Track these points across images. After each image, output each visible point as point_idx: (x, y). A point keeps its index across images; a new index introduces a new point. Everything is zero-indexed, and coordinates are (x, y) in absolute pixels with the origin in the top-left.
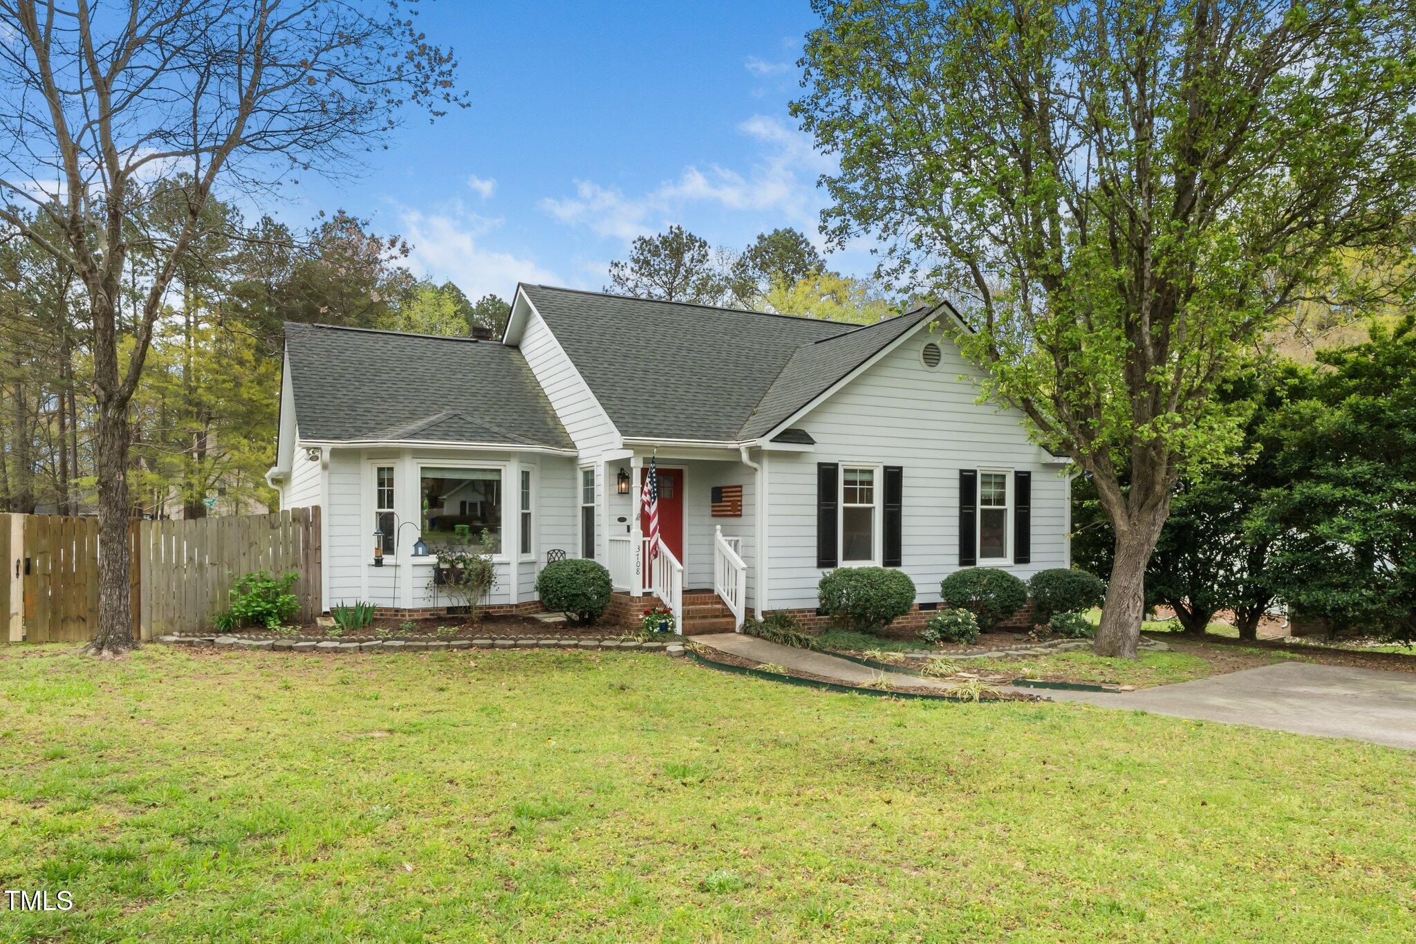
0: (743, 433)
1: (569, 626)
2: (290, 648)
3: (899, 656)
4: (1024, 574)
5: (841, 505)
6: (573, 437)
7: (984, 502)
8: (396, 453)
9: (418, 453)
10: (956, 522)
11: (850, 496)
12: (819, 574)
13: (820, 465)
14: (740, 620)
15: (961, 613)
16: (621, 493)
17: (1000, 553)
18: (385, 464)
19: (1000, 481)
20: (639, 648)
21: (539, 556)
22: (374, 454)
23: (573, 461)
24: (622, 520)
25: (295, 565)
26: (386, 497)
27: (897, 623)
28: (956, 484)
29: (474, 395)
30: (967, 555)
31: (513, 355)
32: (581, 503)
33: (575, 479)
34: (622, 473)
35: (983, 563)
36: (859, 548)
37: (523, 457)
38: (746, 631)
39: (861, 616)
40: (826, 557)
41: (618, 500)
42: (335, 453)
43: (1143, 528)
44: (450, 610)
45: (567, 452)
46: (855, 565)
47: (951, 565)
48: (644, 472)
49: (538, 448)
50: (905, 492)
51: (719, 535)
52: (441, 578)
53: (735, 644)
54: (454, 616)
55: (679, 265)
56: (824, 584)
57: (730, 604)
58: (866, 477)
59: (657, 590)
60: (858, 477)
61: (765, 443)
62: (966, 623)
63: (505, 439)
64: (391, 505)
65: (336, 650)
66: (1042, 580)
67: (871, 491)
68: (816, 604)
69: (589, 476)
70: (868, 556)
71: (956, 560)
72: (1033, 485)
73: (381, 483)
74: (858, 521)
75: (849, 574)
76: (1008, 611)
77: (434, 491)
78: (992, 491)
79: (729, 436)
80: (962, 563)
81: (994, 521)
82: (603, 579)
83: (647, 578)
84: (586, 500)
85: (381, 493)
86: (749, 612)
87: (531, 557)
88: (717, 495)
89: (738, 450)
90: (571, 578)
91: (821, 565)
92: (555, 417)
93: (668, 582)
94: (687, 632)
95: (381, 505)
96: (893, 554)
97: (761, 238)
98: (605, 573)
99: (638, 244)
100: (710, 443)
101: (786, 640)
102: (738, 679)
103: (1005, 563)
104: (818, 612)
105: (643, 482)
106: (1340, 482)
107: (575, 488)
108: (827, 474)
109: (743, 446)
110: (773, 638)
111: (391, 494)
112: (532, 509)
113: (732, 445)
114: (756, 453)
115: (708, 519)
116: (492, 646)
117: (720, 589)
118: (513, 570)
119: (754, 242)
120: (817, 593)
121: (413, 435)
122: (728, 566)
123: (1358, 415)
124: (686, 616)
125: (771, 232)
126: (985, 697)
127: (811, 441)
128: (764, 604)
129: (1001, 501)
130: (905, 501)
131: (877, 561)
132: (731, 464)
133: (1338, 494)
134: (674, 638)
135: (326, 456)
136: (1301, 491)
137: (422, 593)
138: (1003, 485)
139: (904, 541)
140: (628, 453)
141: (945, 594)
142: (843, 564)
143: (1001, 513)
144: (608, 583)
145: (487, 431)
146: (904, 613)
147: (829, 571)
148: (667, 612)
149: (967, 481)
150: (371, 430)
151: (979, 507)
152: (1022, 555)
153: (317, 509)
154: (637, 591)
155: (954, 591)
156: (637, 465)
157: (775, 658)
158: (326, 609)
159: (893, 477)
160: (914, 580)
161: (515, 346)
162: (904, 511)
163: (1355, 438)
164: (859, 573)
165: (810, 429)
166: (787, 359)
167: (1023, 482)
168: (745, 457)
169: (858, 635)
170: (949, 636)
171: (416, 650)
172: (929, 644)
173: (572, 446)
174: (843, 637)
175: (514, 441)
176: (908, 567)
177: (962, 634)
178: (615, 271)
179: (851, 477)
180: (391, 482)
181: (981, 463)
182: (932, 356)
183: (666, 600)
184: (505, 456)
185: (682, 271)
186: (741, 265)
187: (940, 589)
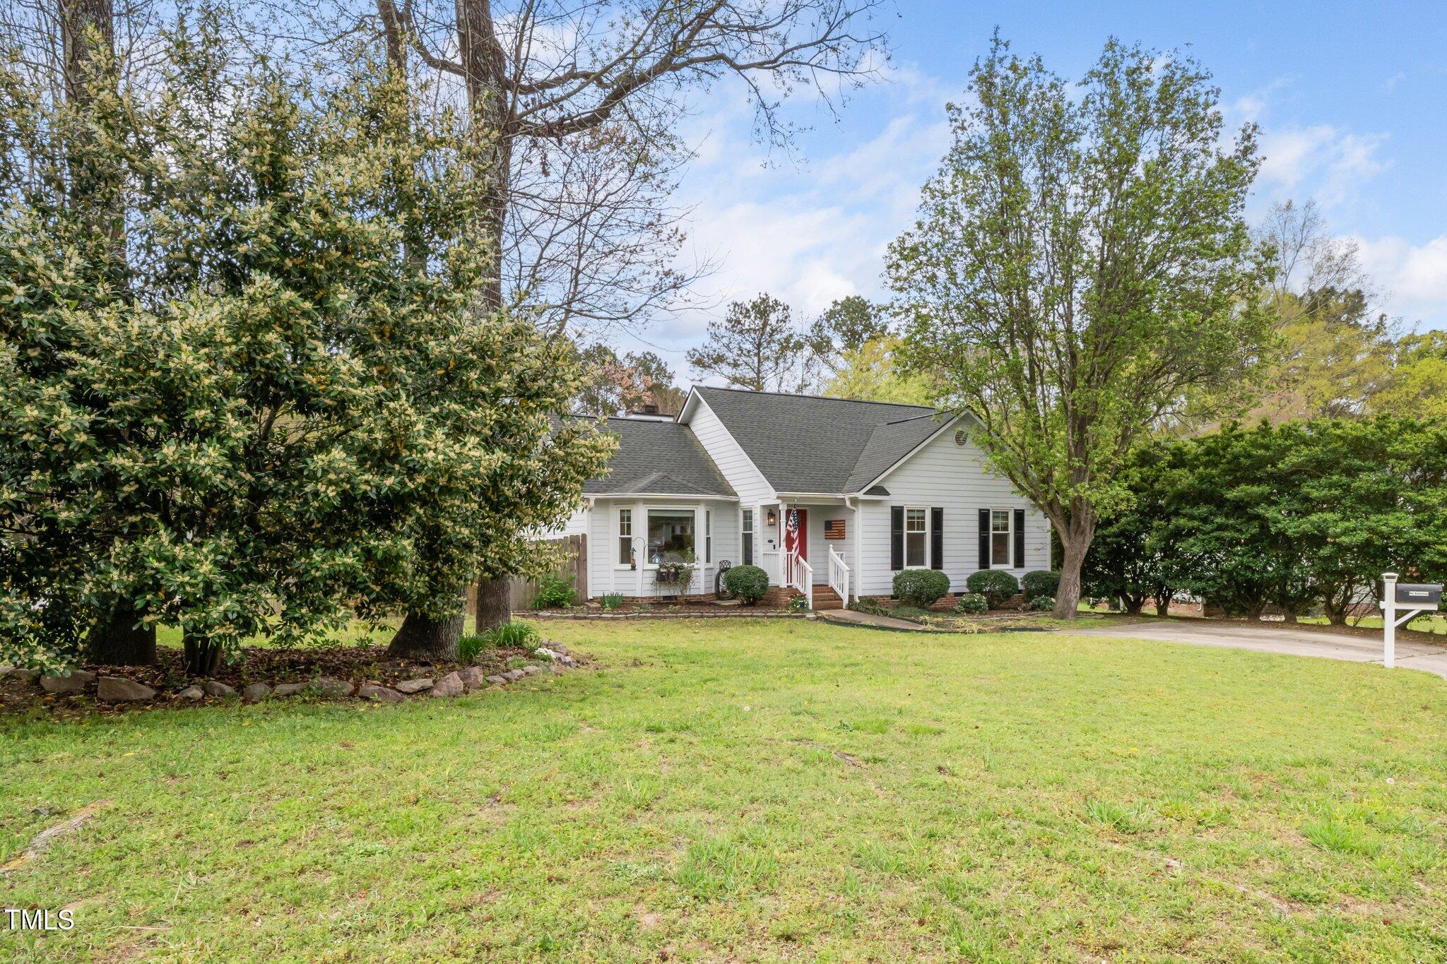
0: (846, 488)
1: (742, 606)
2: (585, 618)
3: (940, 619)
4: (1018, 575)
5: (906, 531)
6: (735, 489)
7: (995, 529)
8: (633, 501)
9: (646, 501)
10: (977, 541)
11: (911, 526)
12: (893, 574)
13: (893, 507)
14: (846, 601)
15: (977, 596)
16: (771, 525)
17: (1006, 562)
18: (625, 507)
19: (1005, 516)
20: (789, 617)
21: (715, 565)
22: (617, 502)
23: (735, 505)
24: (770, 541)
25: (571, 570)
26: (626, 527)
27: (940, 603)
28: (977, 518)
29: (668, 460)
30: (984, 562)
31: (686, 431)
32: (741, 530)
33: (737, 515)
34: (771, 512)
35: (994, 567)
36: (916, 558)
37: (708, 503)
38: (849, 608)
39: (918, 598)
40: (897, 564)
41: (768, 529)
42: (598, 501)
43: (1077, 545)
44: (665, 598)
45: (733, 499)
46: (914, 568)
47: (974, 568)
48: (788, 512)
49: (718, 497)
50: (944, 523)
51: (831, 550)
52: (661, 578)
53: (845, 614)
54: (669, 601)
55: (765, 325)
56: (895, 580)
57: (839, 592)
58: (920, 514)
59: (795, 584)
60: (916, 515)
61: (860, 495)
62: (980, 601)
63: (697, 492)
64: (629, 533)
65: (612, 619)
66: (1030, 578)
67: (923, 523)
68: (891, 593)
69: (748, 515)
70: (922, 563)
71: (977, 565)
72: (1026, 518)
73: (622, 519)
74: (916, 541)
75: (910, 573)
76: (1007, 596)
77: (656, 524)
78: (1000, 522)
79: (838, 491)
80: (981, 567)
81: (1001, 541)
82: (763, 577)
83: (790, 578)
84: (745, 528)
85: (622, 526)
86: (851, 597)
87: (711, 565)
88: (829, 525)
89: (843, 500)
90: (746, 577)
91: (894, 568)
92: (721, 475)
93: (803, 580)
94: (816, 609)
95: (622, 533)
96: (937, 561)
97: (835, 303)
98: (765, 574)
99: (732, 307)
100: (827, 495)
101: (874, 612)
102: (850, 629)
103: (1009, 567)
104: (892, 597)
105: (787, 519)
106: (1192, 518)
107: (737, 521)
108: (897, 513)
109: (847, 497)
110: (866, 611)
111: (629, 526)
112: (711, 535)
113: (840, 496)
114: (855, 501)
115: (823, 541)
116: (702, 617)
117: (832, 583)
118: (702, 573)
119: (829, 307)
120: (891, 585)
121: (644, 490)
122: (838, 571)
123: (1202, 479)
124: (814, 599)
125: (844, 298)
126: (980, 632)
127: (887, 494)
128: (859, 592)
129: (1006, 528)
130: (945, 529)
131: (928, 565)
132: (839, 507)
133: (1190, 524)
134: (809, 611)
135: (592, 503)
136: (1175, 522)
137: (648, 587)
138: (1006, 518)
139: (944, 553)
140: (779, 502)
141: (968, 586)
142: (906, 568)
143: (1006, 536)
144: (767, 579)
145: (686, 486)
146: (943, 596)
147: (899, 572)
148: (803, 596)
149: (984, 516)
150: (615, 486)
151: (991, 532)
152: (1019, 562)
153: (584, 536)
154: (784, 585)
155: (975, 583)
156: (783, 508)
157: (868, 620)
158: (590, 597)
159: (937, 515)
160: (950, 578)
161: (686, 424)
162: (944, 535)
163: (1201, 492)
164: (917, 573)
165: (886, 486)
166: (869, 434)
167: (1019, 516)
168: (848, 503)
169: (916, 609)
170: (969, 609)
171: (660, 618)
172: (957, 613)
173: (735, 494)
174: (907, 610)
175: (703, 493)
176: (948, 569)
177: (977, 608)
178: (712, 330)
179: (911, 514)
180: (629, 519)
181: (992, 505)
182: (960, 440)
183: (802, 590)
184: (697, 502)
185: (768, 329)
186: (818, 325)
187: (965, 583)
